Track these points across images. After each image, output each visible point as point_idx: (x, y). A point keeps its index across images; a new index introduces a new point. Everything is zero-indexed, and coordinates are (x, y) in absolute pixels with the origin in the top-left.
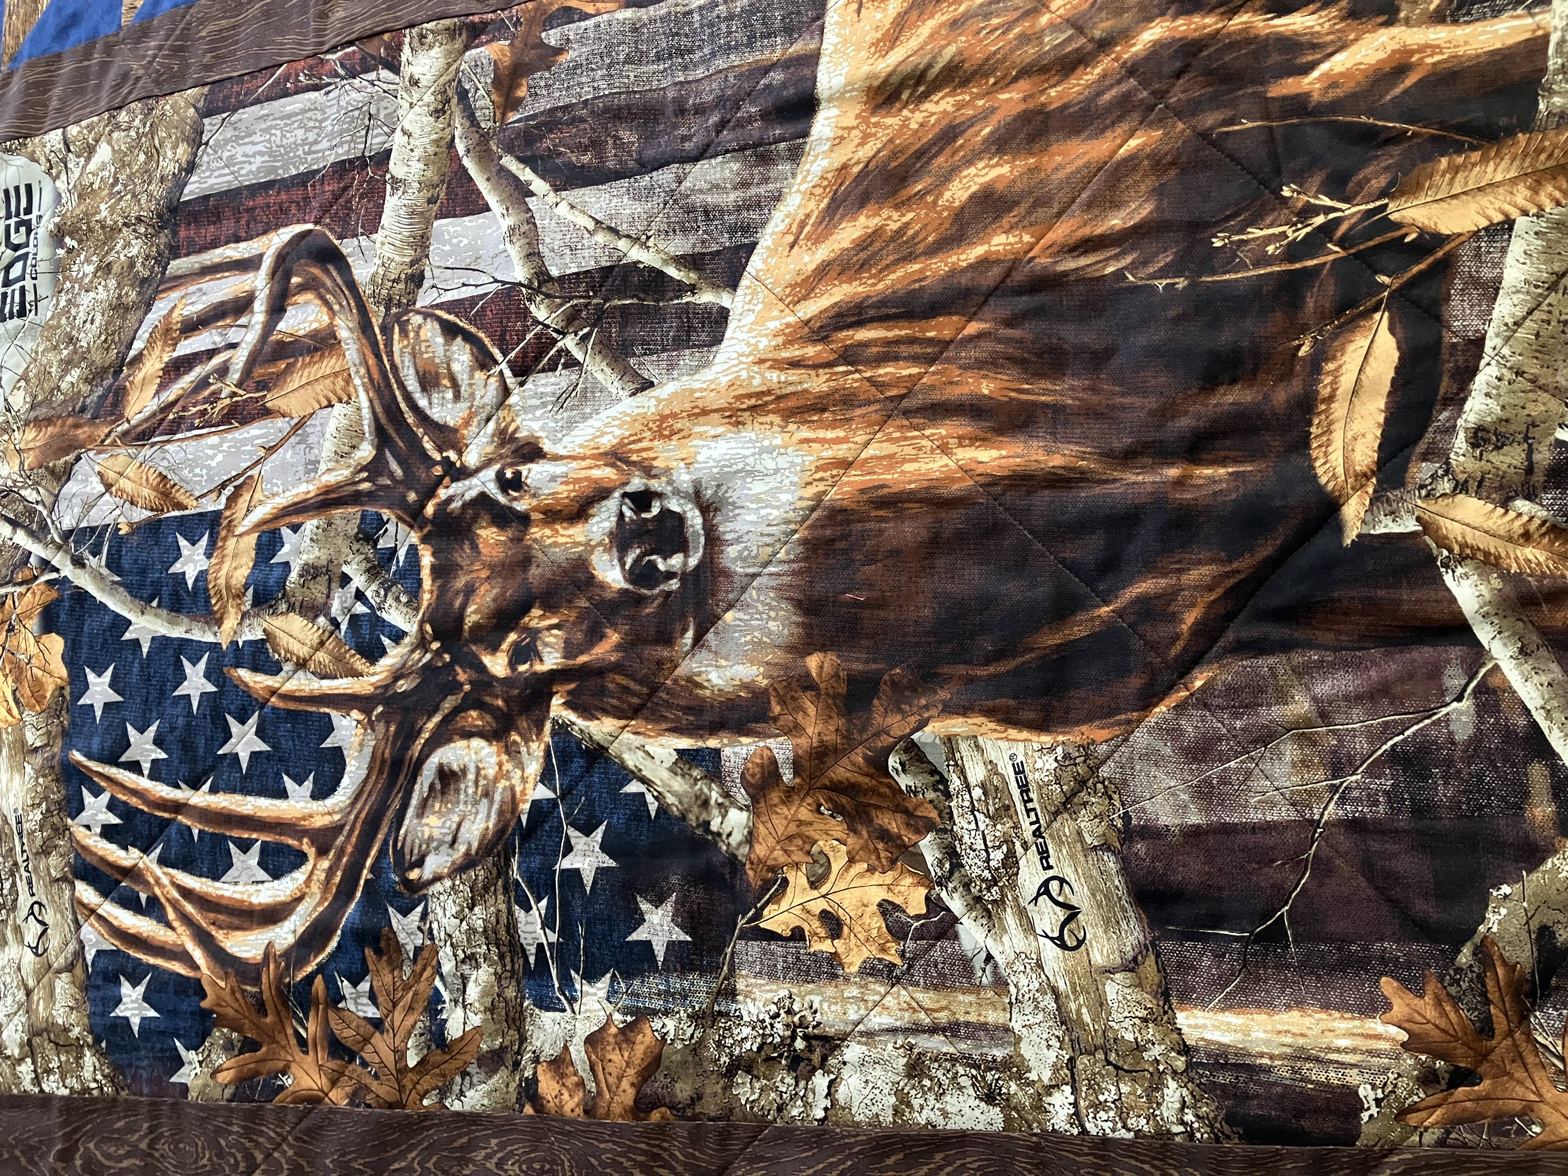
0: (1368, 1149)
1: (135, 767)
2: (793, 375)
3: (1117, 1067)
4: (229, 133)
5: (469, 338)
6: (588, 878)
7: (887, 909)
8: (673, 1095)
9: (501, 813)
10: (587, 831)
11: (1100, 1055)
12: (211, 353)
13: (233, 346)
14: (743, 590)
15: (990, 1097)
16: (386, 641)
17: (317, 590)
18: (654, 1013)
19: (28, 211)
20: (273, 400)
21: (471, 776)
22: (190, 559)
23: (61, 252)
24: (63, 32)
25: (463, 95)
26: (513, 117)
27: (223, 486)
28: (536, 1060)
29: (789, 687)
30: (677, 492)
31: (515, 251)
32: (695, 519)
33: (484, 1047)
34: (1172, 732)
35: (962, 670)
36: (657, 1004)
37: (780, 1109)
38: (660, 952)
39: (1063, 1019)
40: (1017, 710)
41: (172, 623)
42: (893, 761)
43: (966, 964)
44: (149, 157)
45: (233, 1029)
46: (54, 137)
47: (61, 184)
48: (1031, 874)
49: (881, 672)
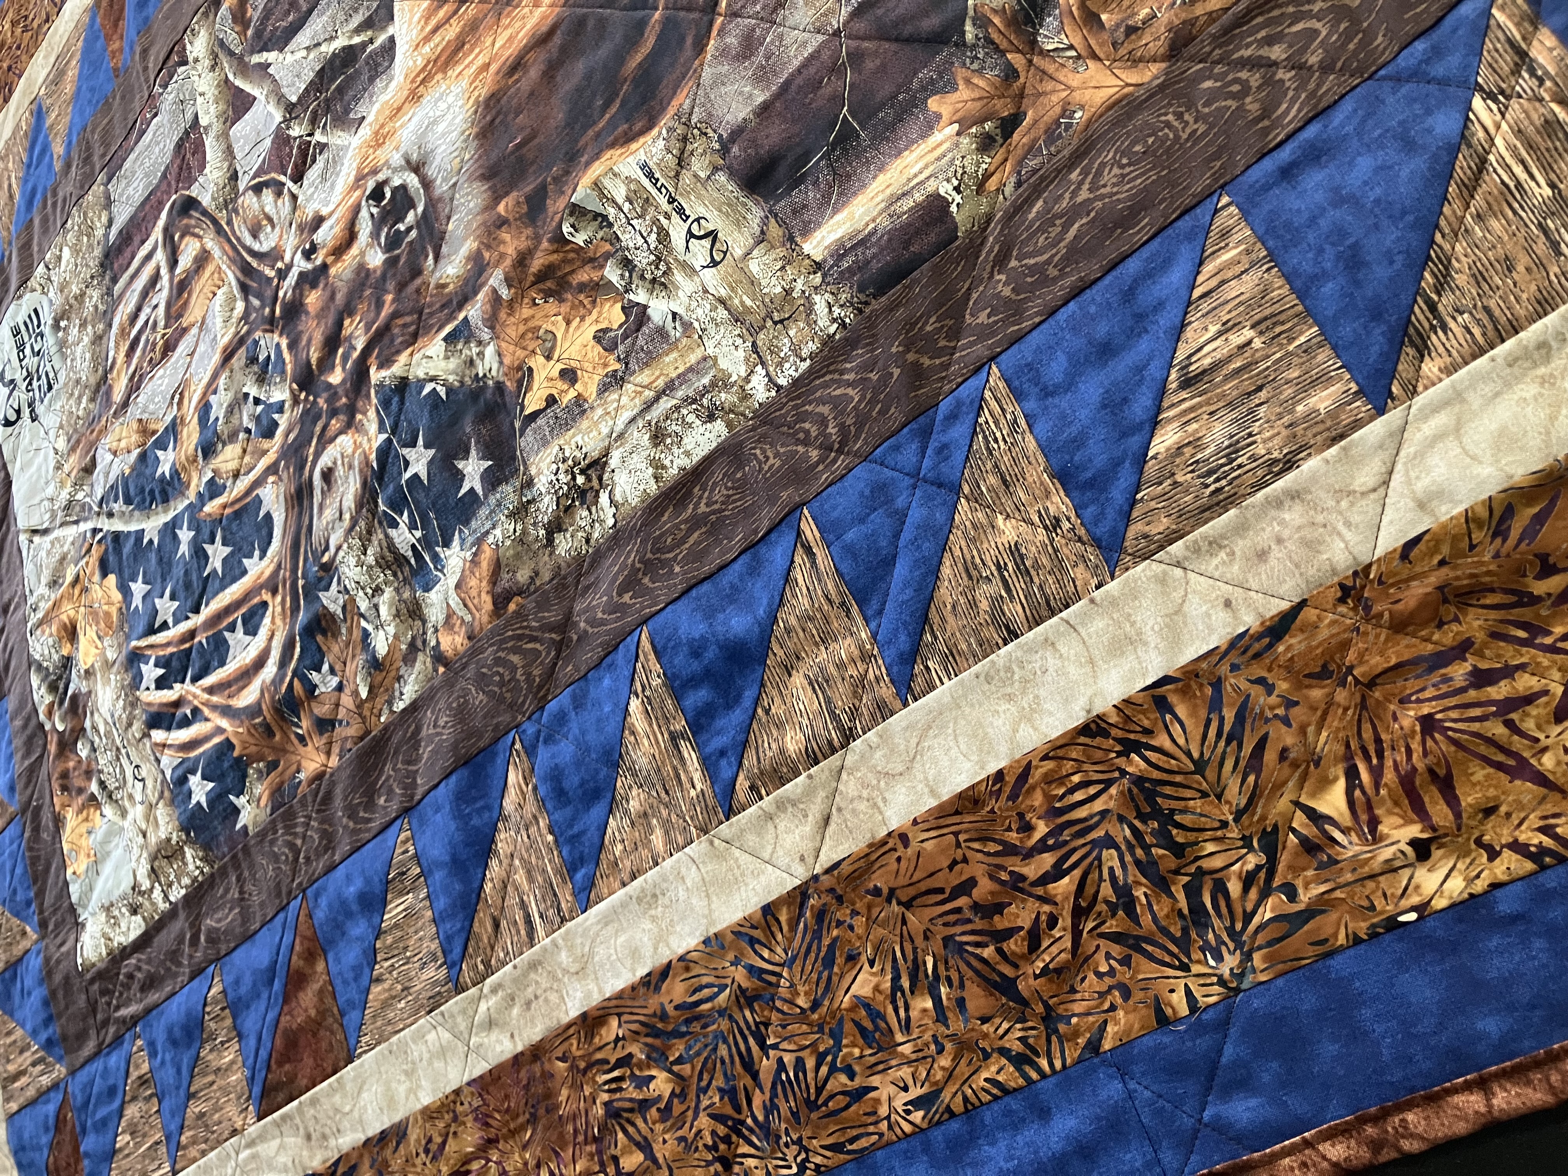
0: (969, 232)
2: (437, 38)
3: (781, 321)
4: (124, 182)
6: (424, 474)
7: (599, 337)
8: (517, 583)
9: (361, 471)
10: (414, 444)
11: (769, 323)
12: (147, 322)
14: (452, 199)
15: (711, 417)
17: (235, 421)
19: (39, 325)
21: (339, 462)
22: (166, 460)
23: (60, 334)
24: (30, 204)
25: (222, 44)
26: (250, 33)
28: (436, 630)
29: (490, 233)
30: (395, 170)
31: (272, 107)
32: (412, 180)
33: (403, 647)
34: (723, 53)
35: (591, 133)
36: (487, 526)
37: (588, 541)
38: (479, 488)
39: (737, 319)
40: (630, 129)
41: (166, 511)
42: (566, 229)
43: (661, 332)
44: (89, 236)
45: (259, 761)
46: (41, 269)
48: (677, 231)
49: (545, 179)
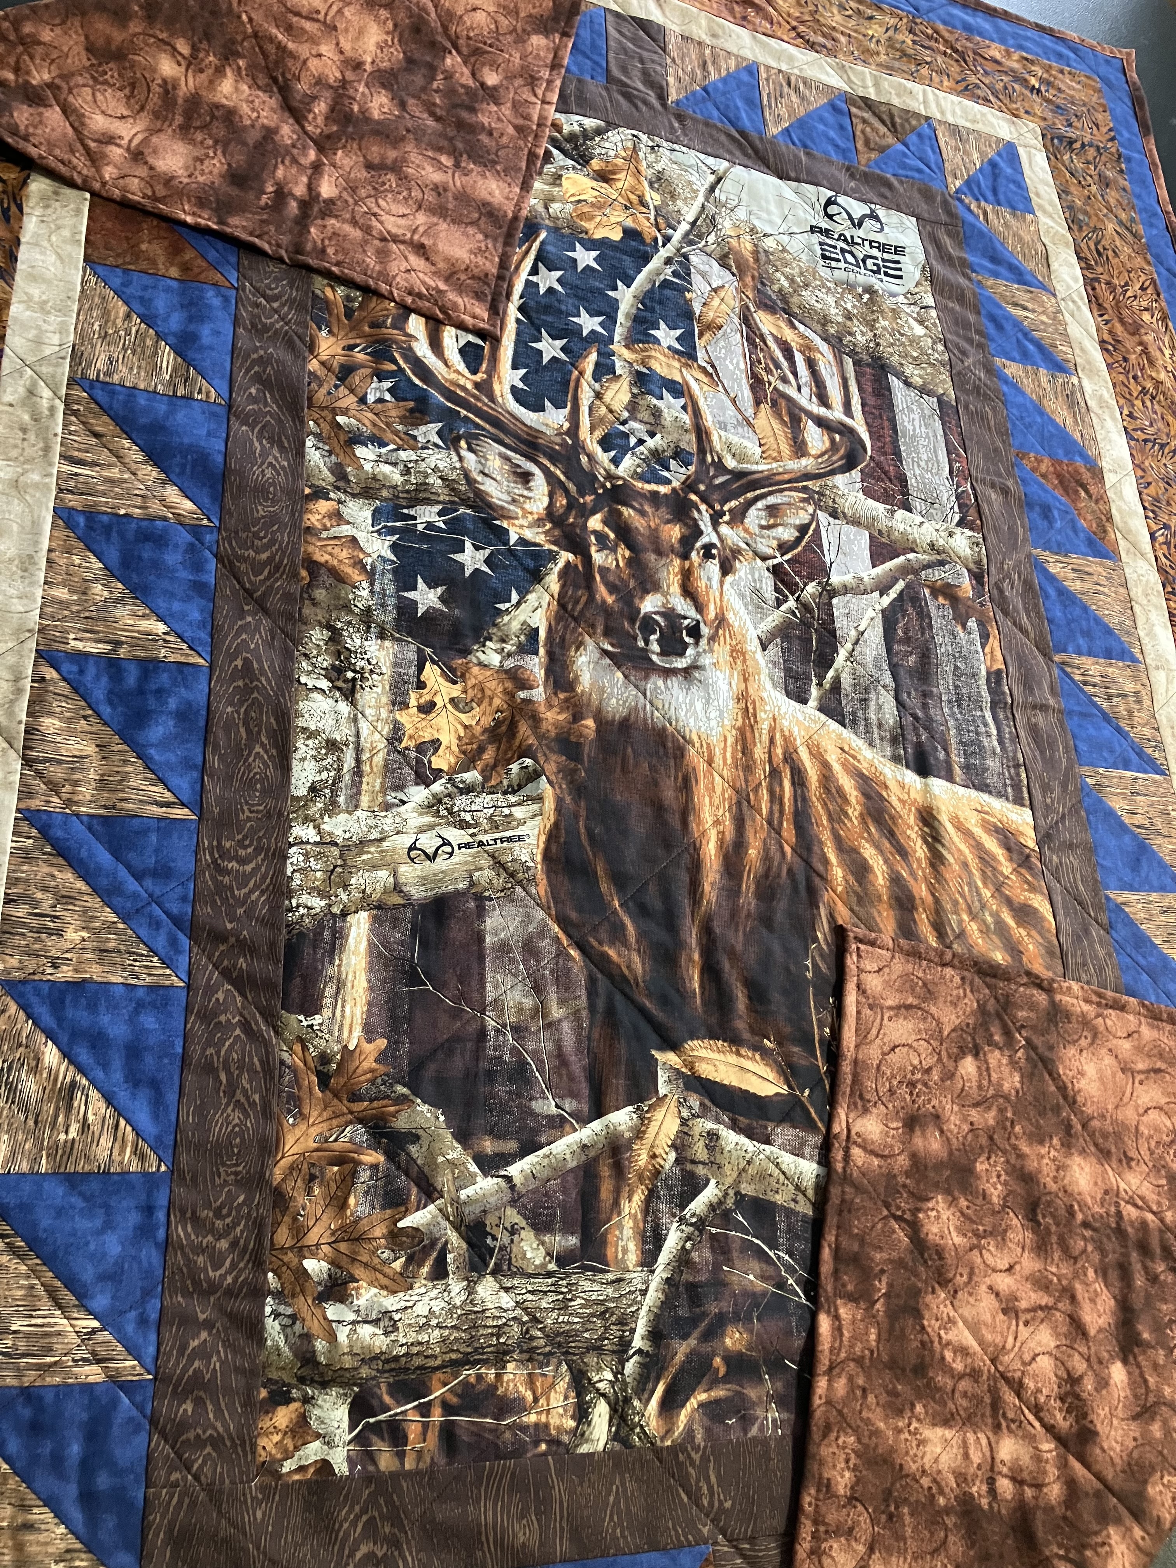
0: (280, 1018)
1: (534, 271)
2: (765, 738)
3: (332, 872)
4: (927, 412)
5: (798, 540)
6: (458, 557)
7: (436, 744)
8: (318, 587)
9: (502, 508)
10: (487, 561)
11: (339, 862)
12: (795, 374)
13: (799, 389)
14: (636, 687)
15: (313, 789)
16: (613, 453)
17: (645, 415)
18: (372, 584)
19: (886, 274)
20: (765, 408)
21: (526, 493)
22: (667, 335)
23: (860, 290)
24: (993, 319)
25: (942, 563)
26: (927, 592)
27: (713, 366)
28: (340, 502)
29: (577, 705)
30: (698, 654)
31: (848, 579)
32: (681, 663)
33: (349, 469)
34: (542, 932)
35: (583, 813)
36: (377, 587)
37: (306, 655)
38: (410, 595)
39: (363, 843)
40: (557, 842)
41: (627, 315)
42: (528, 762)
43: (400, 788)
44: (915, 359)
45: (361, 304)
46: (929, 300)
47: (901, 299)
48: (456, 836)
49: (582, 764)
